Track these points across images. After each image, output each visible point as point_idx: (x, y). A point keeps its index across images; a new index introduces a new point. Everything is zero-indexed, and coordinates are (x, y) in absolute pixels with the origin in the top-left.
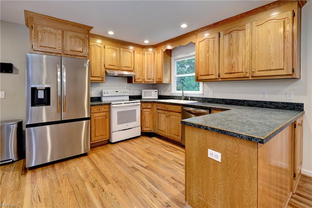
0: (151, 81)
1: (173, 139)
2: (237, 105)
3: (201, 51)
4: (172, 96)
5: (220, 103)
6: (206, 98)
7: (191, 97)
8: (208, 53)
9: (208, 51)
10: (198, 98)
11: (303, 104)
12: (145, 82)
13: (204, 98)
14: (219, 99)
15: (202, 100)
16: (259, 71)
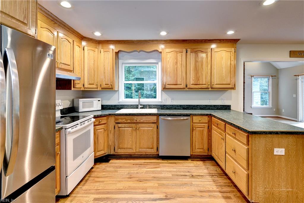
0: (94, 86)
1: (145, 154)
2: (192, 109)
3: (169, 61)
4: (121, 105)
5: (178, 109)
6: (164, 105)
7: (149, 105)
8: (176, 64)
9: (177, 63)
10: (156, 105)
11: (230, 105)
12: (85, 88)
13: (163, 105)
14: (177, 106)
15: (160, 108)
16: (216, 84)
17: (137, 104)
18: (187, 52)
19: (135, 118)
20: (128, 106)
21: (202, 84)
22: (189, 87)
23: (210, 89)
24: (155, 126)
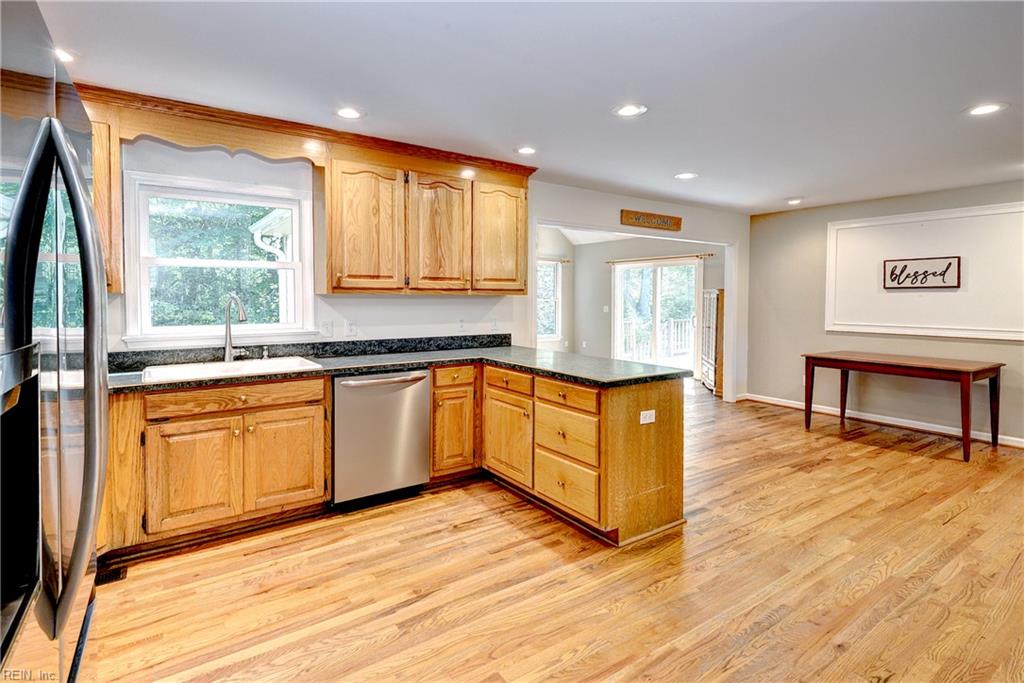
2: (416, 351)
3: (351, 202)
5: (373, 353)
6: (326, 344)
7: (270, 347)
8: (374, 214)
9: (377, 210)
10: (293, 345)
11: (511, 335)
13: (320, 344)
14: (370, 343)
15: (311, 352)
16: (485, 280)
17: (219, 343)
18: (407, 181)
19: (242, 393)
20: (172, 352)
21: (451, 279)
22: (414, 286)
23: (470, 292)
24: (318, 411)
